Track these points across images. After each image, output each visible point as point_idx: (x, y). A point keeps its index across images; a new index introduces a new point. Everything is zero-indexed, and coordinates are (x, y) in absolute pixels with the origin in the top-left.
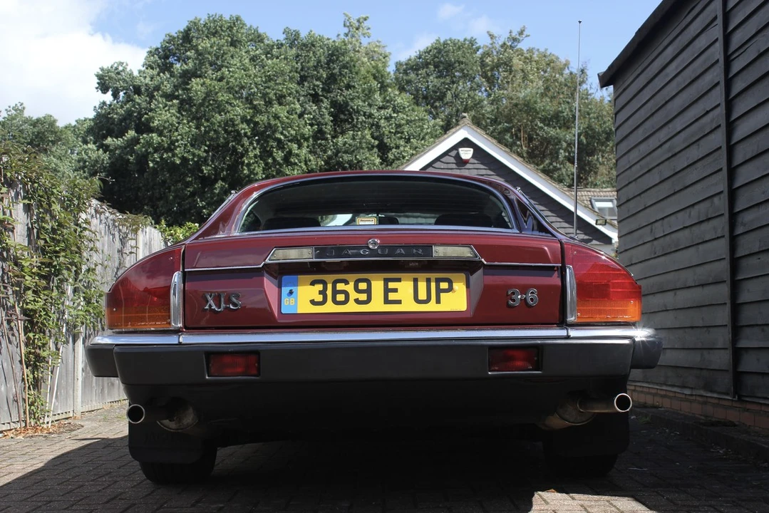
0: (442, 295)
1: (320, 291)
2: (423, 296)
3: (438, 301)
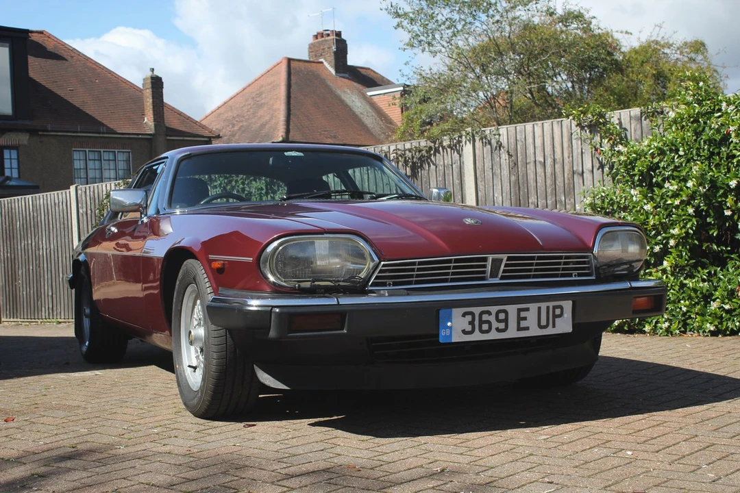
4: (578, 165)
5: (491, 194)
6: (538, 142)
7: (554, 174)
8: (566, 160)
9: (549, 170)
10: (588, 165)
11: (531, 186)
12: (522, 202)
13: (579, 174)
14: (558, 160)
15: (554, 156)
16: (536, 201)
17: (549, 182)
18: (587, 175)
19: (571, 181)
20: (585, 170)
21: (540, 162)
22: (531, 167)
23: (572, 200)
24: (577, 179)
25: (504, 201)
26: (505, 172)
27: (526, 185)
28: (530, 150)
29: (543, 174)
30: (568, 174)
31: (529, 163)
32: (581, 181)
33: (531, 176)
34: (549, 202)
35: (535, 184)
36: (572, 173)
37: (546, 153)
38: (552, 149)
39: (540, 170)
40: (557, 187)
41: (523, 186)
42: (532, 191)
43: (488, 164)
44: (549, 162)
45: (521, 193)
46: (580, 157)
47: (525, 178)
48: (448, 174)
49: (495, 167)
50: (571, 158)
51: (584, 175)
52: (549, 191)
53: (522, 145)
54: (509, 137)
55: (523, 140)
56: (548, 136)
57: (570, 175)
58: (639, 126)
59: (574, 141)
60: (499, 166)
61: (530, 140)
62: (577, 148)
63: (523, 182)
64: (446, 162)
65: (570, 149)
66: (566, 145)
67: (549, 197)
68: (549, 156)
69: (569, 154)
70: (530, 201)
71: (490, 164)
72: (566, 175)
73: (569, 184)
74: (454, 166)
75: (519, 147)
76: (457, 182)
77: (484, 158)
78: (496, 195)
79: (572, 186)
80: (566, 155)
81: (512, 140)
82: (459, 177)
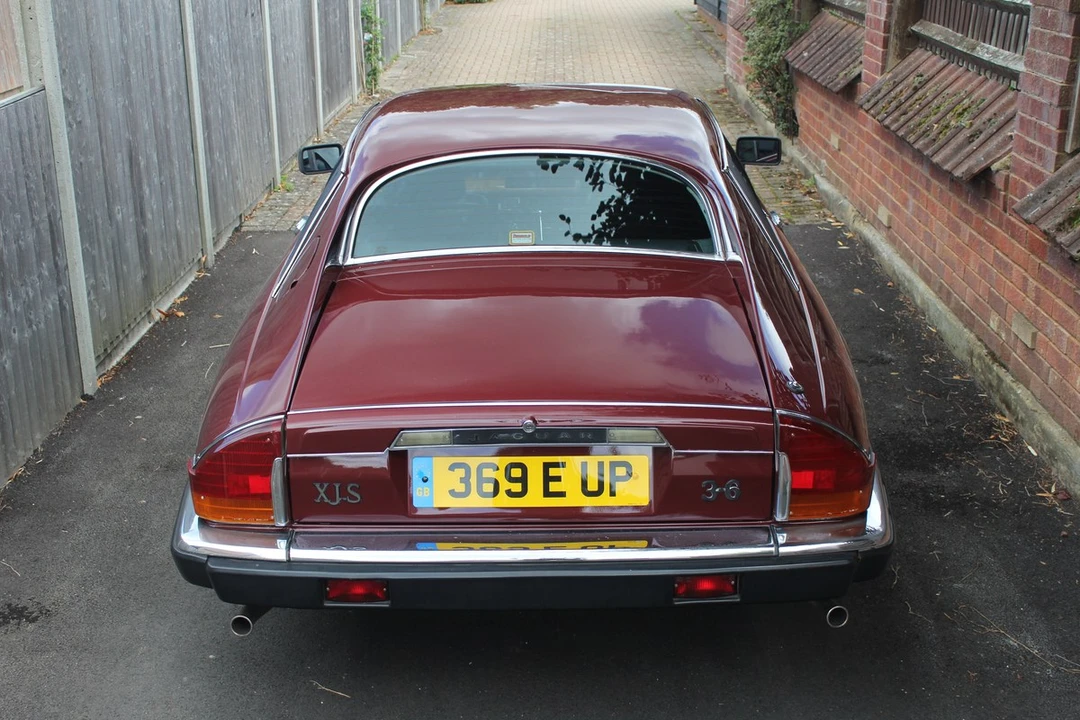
1: (461, 478)
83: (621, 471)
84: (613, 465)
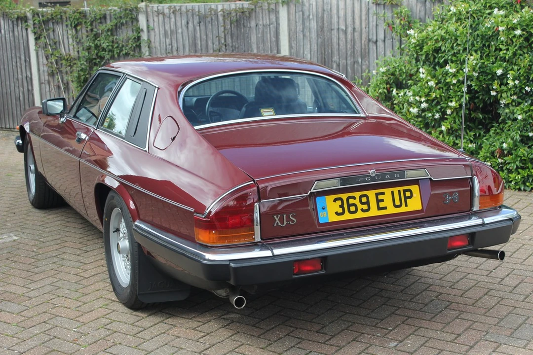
0: (407, 200)
2: (398, 203)
3: (406, 205)
4: (373, 34)
5: (302, 52)
6: (342, 13)
7: (353, 40)
8: (364, 30)
9: (349, 37)
10: (381, 36)
11: (334, 48)
12: (326, 60)
13: (373, 42)
14: (356, 29)
15: (354, 26)
16: (338, 60)
17: (349, 46)
18: (380, 44)
19: (367, 47)
20: (378, 39)
21: (342, 30)
22: (335, 32)
23: (367, 62)
24: (372, 47)
25: (312, 58)
26: (314, 35)
27: (330, 47)
28: (335, 19)
29: (344, 39)
30: (365, 41)
31: (333, 29)
32: (375, 48)
33: (335, 40)
34: (349, 62)
35: (337, 46)
36: (367, 40)
37: (347, 23)
38: (352, 20)
39: (342, 36)
40: (355, 50)
41: (328, 47)
42: (336, 52)
43: (299, 27)
44: (350, 30)
45: (326, 53)
46: (375, 28)
47: (330, 41)
48: (267, 32)
49: (305, 30)
50: (367, 29)
51: (378, 43)
52: (349, 53)
53: (328, 15)
54: (318, 7)
55: (329, 10)
56: (350, 9)
57: (366, 43)
58: (423, 8)
59: (371, 16)
60: (308, 30)
61: (334, 11)
62: (373, 21)
63: (328, 45)
64: (265, 22)
65: (367, 21)
66: (364, 18)
67: (349, 58)
68: (349, 25)
69: (366, 25)
70: (333, 60)
71: (301, 27)
72: (363, 42)
73: (365, 49)
74: (271, 26)
75: (325, 16)
76: (274, 39)
77: (296, 22)
78: (306, 53)
79: (367, 51)
80: (364, 26)
81: (320, 10)
82: (275, 36)
83: (408, 194)
84: (405, 191)
